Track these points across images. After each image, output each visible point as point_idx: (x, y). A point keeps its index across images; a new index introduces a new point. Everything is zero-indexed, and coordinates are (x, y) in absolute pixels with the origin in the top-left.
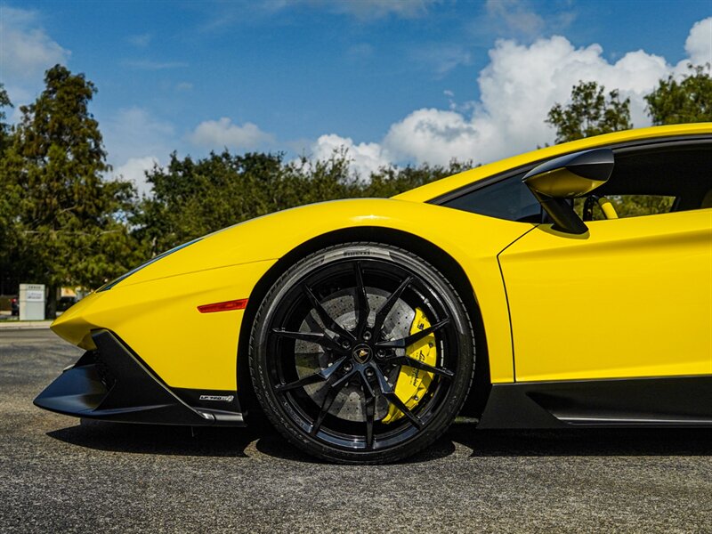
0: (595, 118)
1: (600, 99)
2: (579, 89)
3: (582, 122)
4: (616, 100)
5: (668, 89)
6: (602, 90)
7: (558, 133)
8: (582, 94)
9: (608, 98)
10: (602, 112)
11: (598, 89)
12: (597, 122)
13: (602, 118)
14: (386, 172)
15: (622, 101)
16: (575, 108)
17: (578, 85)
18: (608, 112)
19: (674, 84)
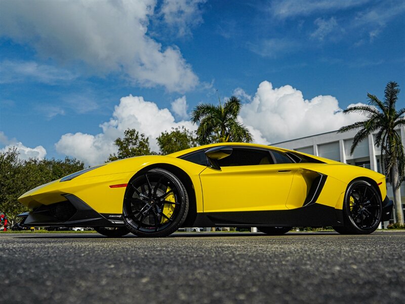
0: (135, 144)
1: (137, 137)
2: (128, 132)
3: (129, 145)
4: (143, 138)
5: (165, 135)
6: (138, 133)
7: (119, 150)
8: (129, 134)
9: (140, 137)
10: (138, 142)
11: (136, 133)
12: (136, 146)
13: (138, 144)
14: (33, 161)
15: (146, 138)
16: (127, 140)
17: (128, 130)
18: (140, 142)
19: (167, 133)
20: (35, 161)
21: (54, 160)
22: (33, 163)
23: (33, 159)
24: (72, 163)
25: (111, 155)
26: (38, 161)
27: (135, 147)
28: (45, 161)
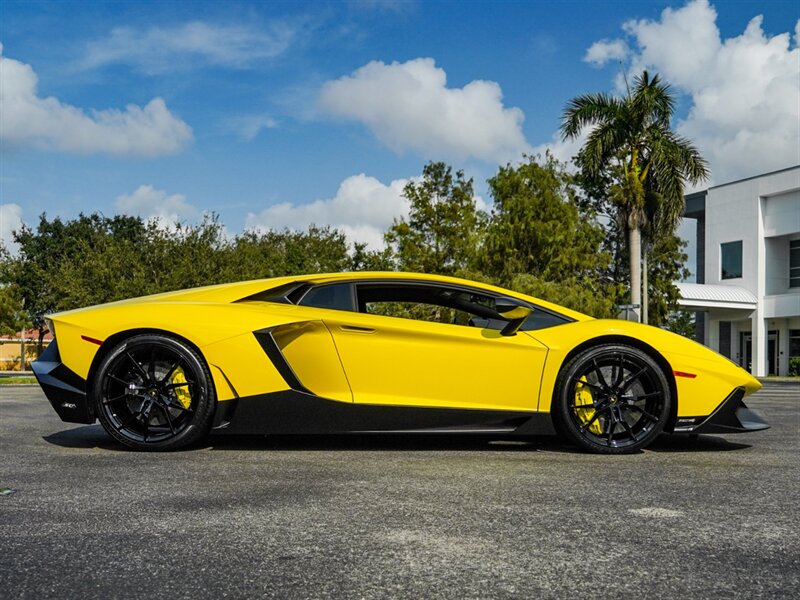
20: (254, 237)
21: (287, 233)
22: (251, 240)
23: (251, 233)
24: (323, 237)
25: (395, 221)
26: (259, 236)
27: (443, 200)
28: (272, 234)
